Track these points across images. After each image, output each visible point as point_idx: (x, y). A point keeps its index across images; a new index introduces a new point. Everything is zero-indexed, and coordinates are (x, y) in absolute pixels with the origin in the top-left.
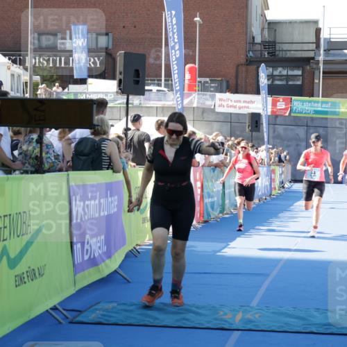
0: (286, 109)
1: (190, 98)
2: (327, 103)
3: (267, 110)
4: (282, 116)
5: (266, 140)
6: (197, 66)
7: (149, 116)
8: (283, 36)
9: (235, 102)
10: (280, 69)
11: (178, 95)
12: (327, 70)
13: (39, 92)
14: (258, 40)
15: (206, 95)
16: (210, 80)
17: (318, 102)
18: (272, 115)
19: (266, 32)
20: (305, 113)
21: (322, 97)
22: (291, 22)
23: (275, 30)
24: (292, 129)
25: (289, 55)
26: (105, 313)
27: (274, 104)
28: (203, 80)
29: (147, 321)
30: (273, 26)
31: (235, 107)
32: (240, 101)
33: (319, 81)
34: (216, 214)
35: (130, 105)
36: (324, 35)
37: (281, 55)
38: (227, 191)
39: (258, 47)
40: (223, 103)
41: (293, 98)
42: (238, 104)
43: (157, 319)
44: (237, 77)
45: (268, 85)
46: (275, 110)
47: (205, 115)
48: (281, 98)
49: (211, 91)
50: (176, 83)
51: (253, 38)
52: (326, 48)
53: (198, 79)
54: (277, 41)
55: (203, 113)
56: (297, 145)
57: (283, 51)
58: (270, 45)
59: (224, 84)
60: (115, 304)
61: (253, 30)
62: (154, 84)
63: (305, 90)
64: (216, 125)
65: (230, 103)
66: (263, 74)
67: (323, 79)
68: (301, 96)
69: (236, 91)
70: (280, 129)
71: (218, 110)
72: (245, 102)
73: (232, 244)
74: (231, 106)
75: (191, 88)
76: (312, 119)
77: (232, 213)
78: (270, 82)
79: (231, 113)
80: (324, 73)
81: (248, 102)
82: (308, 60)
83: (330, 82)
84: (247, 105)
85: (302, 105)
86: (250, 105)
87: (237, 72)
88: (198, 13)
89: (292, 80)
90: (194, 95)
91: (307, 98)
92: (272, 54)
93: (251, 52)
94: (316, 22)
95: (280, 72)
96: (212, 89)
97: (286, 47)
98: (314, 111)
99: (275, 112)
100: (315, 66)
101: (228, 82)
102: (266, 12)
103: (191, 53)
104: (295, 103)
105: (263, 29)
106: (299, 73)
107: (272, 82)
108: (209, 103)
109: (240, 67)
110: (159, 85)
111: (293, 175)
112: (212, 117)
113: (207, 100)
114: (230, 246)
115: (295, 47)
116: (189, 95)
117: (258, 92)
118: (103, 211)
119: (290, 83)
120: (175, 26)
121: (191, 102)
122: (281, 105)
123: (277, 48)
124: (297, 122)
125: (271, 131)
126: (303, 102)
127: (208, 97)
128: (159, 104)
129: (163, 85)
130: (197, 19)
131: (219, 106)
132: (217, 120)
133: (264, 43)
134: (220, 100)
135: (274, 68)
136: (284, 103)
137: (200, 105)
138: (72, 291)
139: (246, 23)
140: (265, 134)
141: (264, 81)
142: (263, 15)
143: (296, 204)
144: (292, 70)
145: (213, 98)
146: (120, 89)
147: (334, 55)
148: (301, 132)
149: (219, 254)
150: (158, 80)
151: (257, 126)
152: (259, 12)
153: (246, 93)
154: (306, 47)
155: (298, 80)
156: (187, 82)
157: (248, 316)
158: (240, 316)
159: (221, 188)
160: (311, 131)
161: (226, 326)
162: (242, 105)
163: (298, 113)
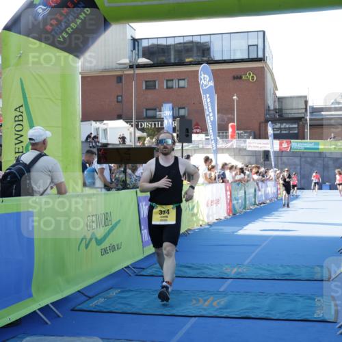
0: (288, 147)
1: (232, 143)
2: (311, 143)
4: (285, 151)
5: (273, 165)
6: (235, 124)
8: (287, 105)
10: (284, 124)
12: (312, 124)
13: (146, 142)
14: (272, 108)
15: (241, 140)
16: (244, 132)
17: (307, 143)
18: (280, 151)
19: (277, 103)
20: (299, 149)
22: (291, 97)
23: (282, 102)
24: (291, 159)
25: (290, 116)
27: (281, 144)
28: (240, 132)
30: (280, 100)
31: (258, 147)
33: (308, 130)
34: (241, 210)
37: (286, 116)
38: (247, 196)
39: (272, 112)
40: (252, 145)
41: (292, 141)
42: (260, 145)
44: (260, 129)
45: (274, 134)
46: (281, 148)
47: (241, 152)
48: (285, 141)
49: (244, 138)
51: (269, 107)
52: (311, 112)
53: (237, 132)
54: (283, 108)
55: (239, 151)
57: (286, 113)
58: (280, 111)
59: (252, 134)
61: (269, 102)
63: (300, 136)
64: (247, 159)
65: (255, 145)
66: (270, 128)
67: (310, 129)
68: (297, 139)
69: (259, 138)
70: (285, 159)
71: (248, 149)
73: (245, 228)
74: (255, 147)
75: (233, 137)
76: (303, 153)
77: (251, 209)
79: (256, 151)
80: (310, 126)
82: (300, 119)
85: (297, 145)
87: (260, 127)
88: (236, 94)
89: (292, 130)
90: (234, 141)
92: (281, 115)
93: (267, 115)
94: (306, 97)
95: (285, 126)
97: (288, 111)
98: (305, 148)
100: (304, 122)
101: (254, 133)
102: (277, 92)
104: (293, 144)
105: (275, 102)
106: (296, 126)
107: (281, 132)
108: (243, 145)
109: (261, 125)
112: (245, 153)
113: (242, 143)
115: (294, 111)
116: (232, 141)
117: (268, 138)
119: (291, 132)
121: (232, 145)
122: (285, 145)
123: (283, 112)
124: (294, 154)
125: (279, 160)
126: (298, 143)
130: (235, 97)
131: (249, 146)
132: (248, 155)
133: (275, 110)
134: (249, 143)
135: (282, 123)
137: (237, 147)
138: (141, 257)
139: (264, 98)
141: (270, 131)
142: (275, 94)
144: (292, 124)
145: (245, 142)
146: (178, 140)
148: (297, 160)
149: (235, 233)
151: (267, 158)
152: (272, 92)
154: (300, 111)
155: (295, 130)
156: (230, 133)
157: (240, 270)
158: (235, 270)
159: (244, 194)
160: (303, 159)
161: (225, 277)
162: (262, 145)
163: (295, 149)
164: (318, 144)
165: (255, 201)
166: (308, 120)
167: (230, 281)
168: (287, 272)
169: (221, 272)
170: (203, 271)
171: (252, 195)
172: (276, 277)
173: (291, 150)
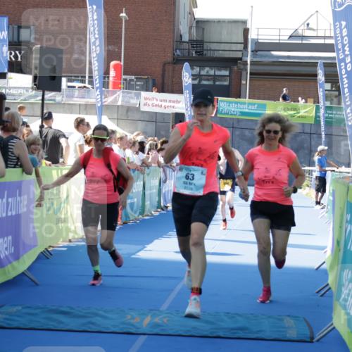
1: (115, 96)
6: (122, 63)
7: (71, 113)
8: (212, 35)
9: (161, 101)
10: (207, 69)
11: (98, 93)
12: (254, 71)
14: (186, 38)
15: (131, 93)
16: (137, 78)
17: (245, 103)
19: (194, 30)
20: (232, 114)
21: (249, 98)
22: (219, 22)
23: (203, 29)
25: (217, 54)
26: (7, 317)
28: (128, 77)
29: (52, 325)
30: (201, 24)
31: (161, 106)
32: (165, 101)
33: (246, 82)
34: (136, 215)
35: (45, 102)
36: (252, 35)
37: (209, 54)
38: (147, 193)
39: (186, 46)
40: (149, 102)
41: (220, 98)
42: (164, 104)
43: (62, 323)
44: (163, 76)
45: (193, 85)
47: (129, 113)
49: (136, 90)
50: (96, 80)
51: (181, 36)
52: (254, 49)
53: (123, 77)
54: (205, 40)
55: (127, 111)
57: (210, 50)
58: (198, 44)
59: (151, 83)
60: (20, 308)
61: (181, 27)
62: (78, 81)
63: (233, 91)
64: (141, 125)
65: (156, 103)
66: (187, 74)
67: (250, 80)
68: (228, 96)
69: (162, 90)
71: (143, 109)
72: (170, 101)
73: (149, 247)
74: (156, 106)
75: (116, 86)
76: (239, 120)
77: (152, 215)
78: (196, 82)
79: (156, 113)
80: (251, 74)
81: (174, 102)
82: (235, 61)
83: (257, 83)
84: (172, 104)
85: (226, 106)
86: (176, 105)
87: (164, 71)
88: (124, 9)
89: (219, 80)
90: (118, 93)
91: (234, 99)
92: (200, 53)
93: (178, 51)
94: (245, 22)
95: (208, 72)
96: (138, 87)
97: (214, 46)
98: (241, 112)
100: (242, 67)
101: (154, 80)
102: (194, 10)
103: (117, 50)
104: (221, 104)
105: (191, 28)
106: (227, 73)
107: (200, 82)
108: (134, 102)
109: (167, 66)
110: (83, 82)
113: (132, 98)
114: (145, 249)
115: (223, 47)
116: (113, 93)
117: (181, 92)
118: (11, 210)
119: (217, 83)
120: (96, 22)
121: (116, 100)
123: (205, 48)
124: (223, 122)
126: (230, 102)
127: (133, 95)
128: (83, 101)
129: (87, 81)
130: (123, 15)
131: (145, 105)
132: (142, 119)
133: (191, 42)
134: (146, 99)
135: (202, 67)
137: (124, 104)
139: (174, 21)
142: (192, 13)
144: (220, 70)
146: (35, 85)
147: (262, 56)
149: (133, 256)
150: (82, 77)
152: (187, 10)
153: (172, 92)
154: (234, 47)
155: (225, 81)
156: (111, 79)
157: (157, 320)
158: (147, 320)
159: (142, 189)
160: (237, 133)
161: (133, 331)
162: (167, 104)
163: (225, 114)
164: (264, 107)
165: (159, 202)
166: (249, 62)
167: (143, 338)
168: (239, 325)
169: (123, 323)
170: (93, 320)
171: (155, 191)
172: (221, 334)
173: (218, 115)
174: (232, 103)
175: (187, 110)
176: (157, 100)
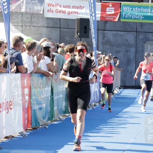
0: (115, 14)
1: (18, 3)
3: (95, 16)
4: (111, 21)
5: (95, 46)
9: (64, 7)
18: (101, 20)
20: (135, 19)
21: (152, 2)
24: (121, 35)
27: (103, 9)
31: (64, 12)
32: (69, 7)
34: (46, 121)
40: (54, 9)
41: (123, 3)
42: (67, 10)
46: (104, 15)
48: (110, 3)
56: (127, 51)
65: (60, 9)
70: (110, 35)
71: (47, 15)
72: (74, 7)
74: (60, 12)
76: (142, 24)
77: (60, 120)
79: (60, 19)
81: (78, 8)
84: (76, 10)
86: (79, 11)
91: (136, 3)
98: (144, 16)
99: (105, 18)
104: (125, 9)
108: (38, 8)
111: (122, 81)
113: (36, 5)
121: (19, 7)
122: (110, 11)
125: (101, 36)
126: (133, 7)
127: (37, 2)
136: (113, 8)
137: (28, 11)
140: (94, 40)
143: (124, 110)
148: (130, 37)
151: (85, 32)
160: (141, 36)
162: (71, 10)
163: (128, 18)
173: (122, 20)
174: (135, 7)
175: (91, 15)
176: (60, 6)
